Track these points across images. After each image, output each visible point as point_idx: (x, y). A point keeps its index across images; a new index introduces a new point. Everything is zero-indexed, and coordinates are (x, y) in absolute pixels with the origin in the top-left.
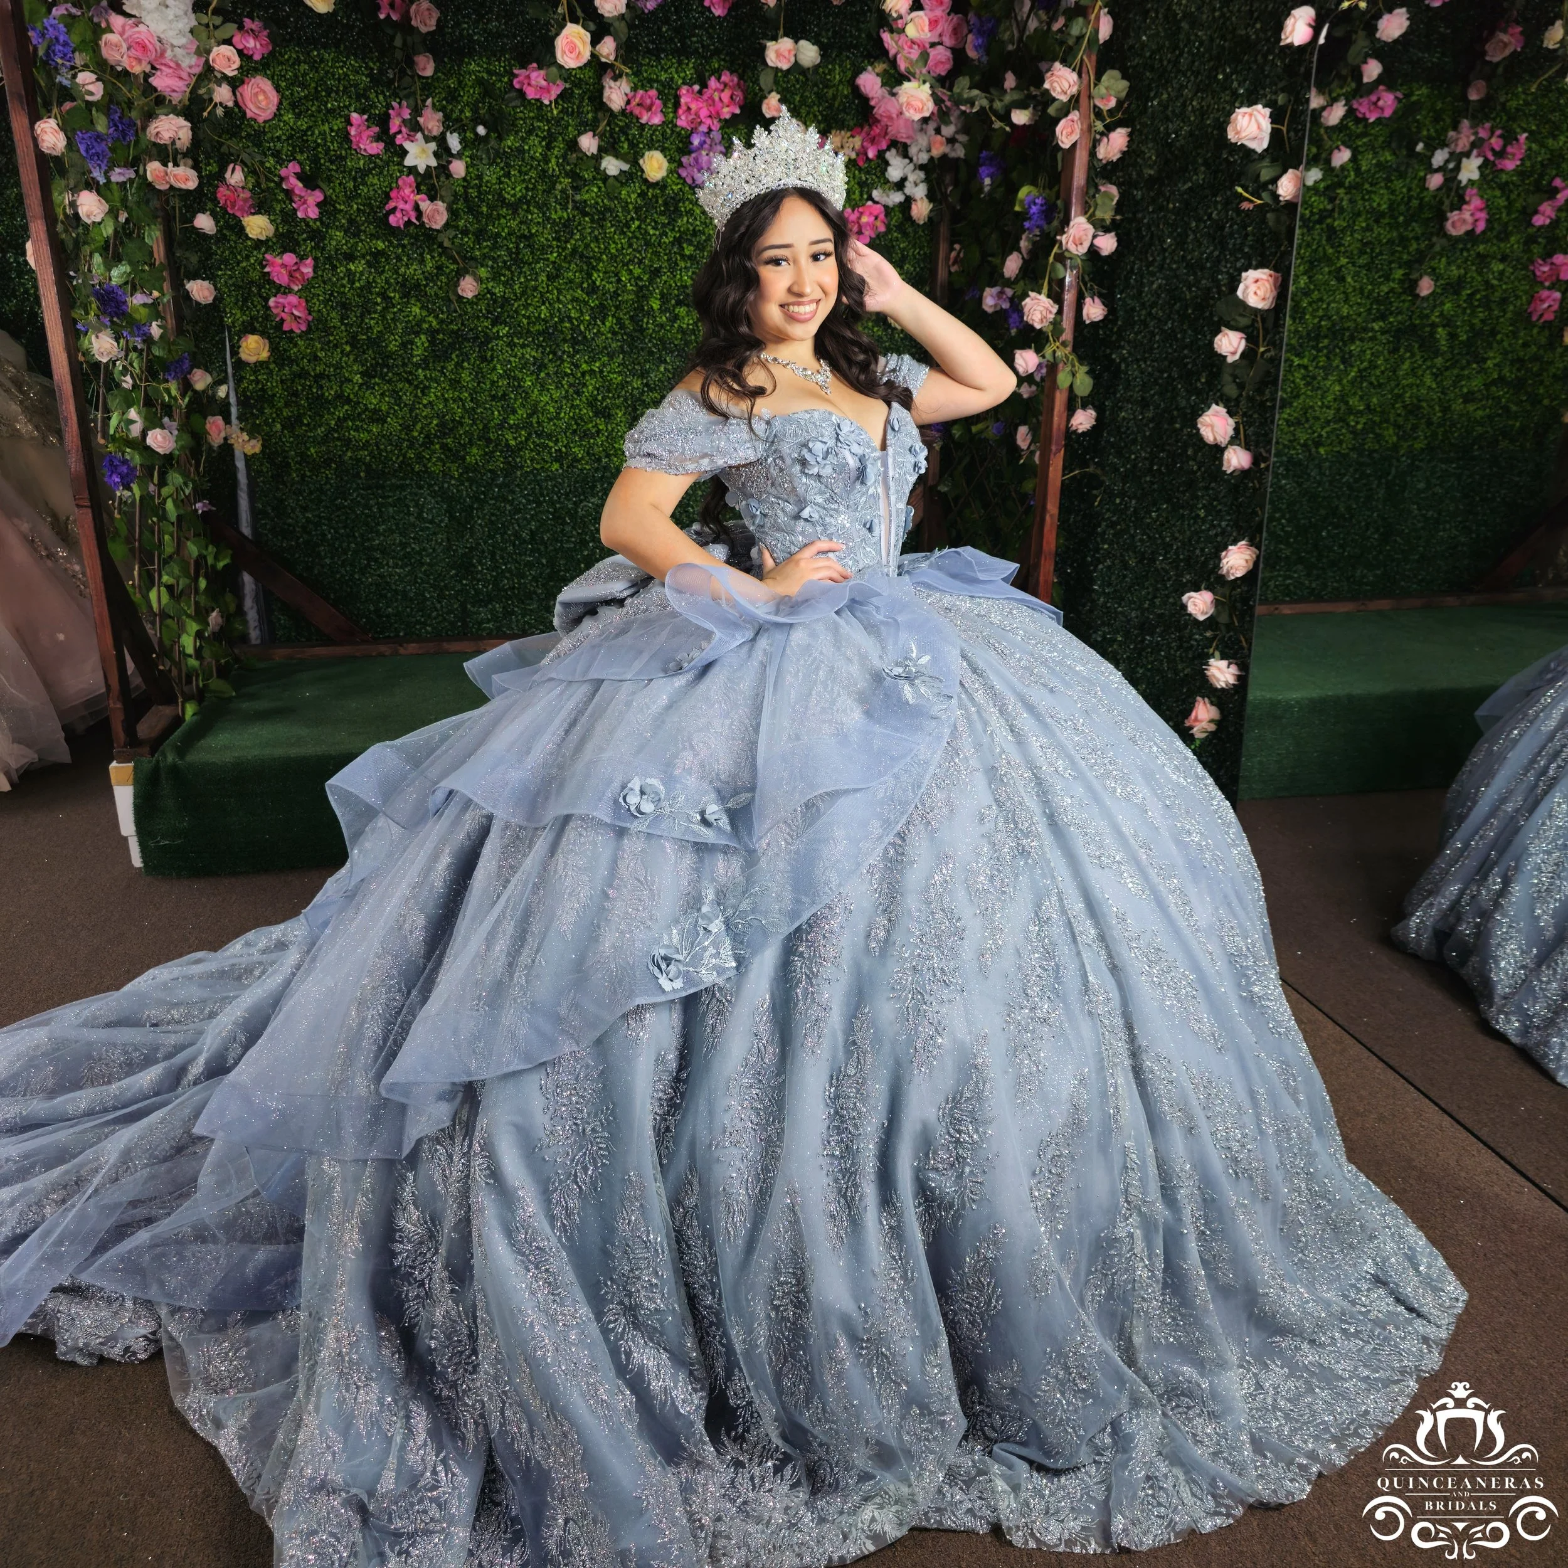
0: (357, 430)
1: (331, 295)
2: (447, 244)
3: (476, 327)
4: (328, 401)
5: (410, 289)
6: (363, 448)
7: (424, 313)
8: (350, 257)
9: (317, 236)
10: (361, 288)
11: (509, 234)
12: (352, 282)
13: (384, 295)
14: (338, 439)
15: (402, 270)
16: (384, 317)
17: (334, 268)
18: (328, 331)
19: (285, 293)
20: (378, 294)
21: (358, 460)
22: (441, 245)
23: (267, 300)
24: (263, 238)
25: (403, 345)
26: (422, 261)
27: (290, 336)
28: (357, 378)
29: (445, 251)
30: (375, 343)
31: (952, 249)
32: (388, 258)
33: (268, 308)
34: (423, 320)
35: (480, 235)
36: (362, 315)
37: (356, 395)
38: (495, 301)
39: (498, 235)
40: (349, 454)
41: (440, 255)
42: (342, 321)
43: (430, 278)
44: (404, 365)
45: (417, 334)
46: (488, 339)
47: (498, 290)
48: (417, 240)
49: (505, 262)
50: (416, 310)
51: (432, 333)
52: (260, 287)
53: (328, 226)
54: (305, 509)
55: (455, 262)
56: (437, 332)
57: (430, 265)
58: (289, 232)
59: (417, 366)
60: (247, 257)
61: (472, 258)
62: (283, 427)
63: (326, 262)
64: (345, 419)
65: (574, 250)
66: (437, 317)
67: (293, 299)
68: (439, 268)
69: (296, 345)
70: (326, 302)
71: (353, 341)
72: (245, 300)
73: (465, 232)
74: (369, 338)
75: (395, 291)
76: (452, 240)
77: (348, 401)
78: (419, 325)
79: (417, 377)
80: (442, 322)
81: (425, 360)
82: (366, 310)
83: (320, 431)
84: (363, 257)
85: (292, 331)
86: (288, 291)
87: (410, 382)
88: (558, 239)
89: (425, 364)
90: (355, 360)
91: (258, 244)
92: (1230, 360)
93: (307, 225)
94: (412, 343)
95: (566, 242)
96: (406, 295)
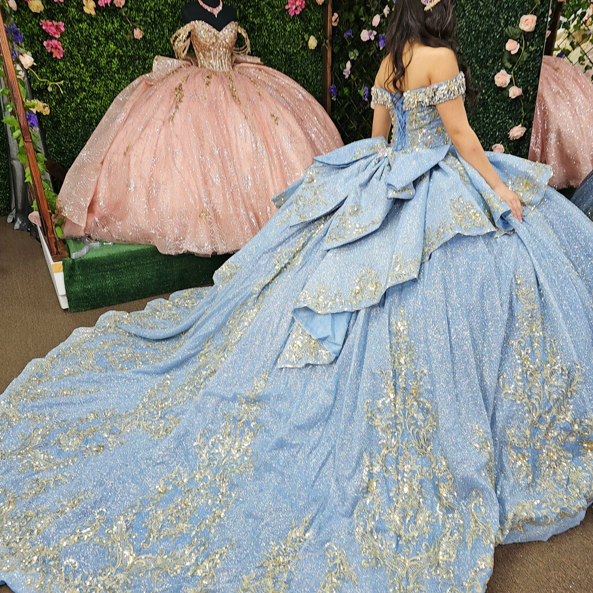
0: (90, 104)
1: (72, 39)
2: (124, 14)
3: (139, 53)
4: (75, 91)
5: (109, 37)
6: (93, 112)
7: (115, 47)
8: (80, 21)
9: (64, 11)
10: (86, 36)
11: (151, 9)
12: (82, 34)
13: (96, 38)
14: (82, 108)
15: (104, 27)
16: (97, 50)
17: (72, 26)
18: (72, 57)
19: (50, 39)
20: (94, 39)
21: (92, 118)
22: (121, 15)
23: (42, 42)
24: (39, 12)
25: (107, 63)
26: (113, 23)
27: (56, 60)
28: (88, 79)
29: (122, 18)
30: (95, 62)
31: (333, 15)
32: (97, 21)
33: (43, 46)
34: (115, 51)
35: (138, 10)
36: (88, 49)
37: (88, 87)
38: (146, 41)
39: (145, 10)
40: (87, 115)
41: (121, 20)
42: (78, 52)
43: (117, 31)
44: (108, 72)
45: (113, 58)
46: (145, 59)
47: (148, 36)
48: (109, 12)
49: (149, 23)
50: (112, 46)
51: (120, 57)
52: (38, 36)
53: (68, 6)
54: (70, 142)
55: (127, 23)
56: (122, 56)
57: (116, 25)
58: (50, 9)
59: (115, 72)
60: (31, 22)
61: (135, 21)
62: (56, 104)
63: (69, 23)
64: (84, 99)
65: (179, 17)
66: (121, 49)
67: (55, 42)
68: (121, 26)
69: (58, 64)
70: (70, 43)
71: (85, 62)
72: (32, 43)
73: (131, 9)
74: (91, 60)
75: (102, 37)
76: (126, 13)
77: (85, 91)
78: (114, 54)
79: (115, 78)
80: (123, 52)
81: (118, 70)
82: (90, 47)
83: (73, 105)
84: (85, 21)
85: (56, 58)
86: (52, 38)
87: (112, 80)
88: (172, 12)
89: (118, 72)
90: (86, 70)
91: (36, 15)
92: (513, 53)
93: (58, 5)
94: (111, 62)
95: (175, 13)
96: (107, 39)
